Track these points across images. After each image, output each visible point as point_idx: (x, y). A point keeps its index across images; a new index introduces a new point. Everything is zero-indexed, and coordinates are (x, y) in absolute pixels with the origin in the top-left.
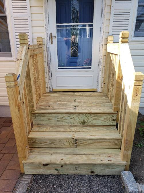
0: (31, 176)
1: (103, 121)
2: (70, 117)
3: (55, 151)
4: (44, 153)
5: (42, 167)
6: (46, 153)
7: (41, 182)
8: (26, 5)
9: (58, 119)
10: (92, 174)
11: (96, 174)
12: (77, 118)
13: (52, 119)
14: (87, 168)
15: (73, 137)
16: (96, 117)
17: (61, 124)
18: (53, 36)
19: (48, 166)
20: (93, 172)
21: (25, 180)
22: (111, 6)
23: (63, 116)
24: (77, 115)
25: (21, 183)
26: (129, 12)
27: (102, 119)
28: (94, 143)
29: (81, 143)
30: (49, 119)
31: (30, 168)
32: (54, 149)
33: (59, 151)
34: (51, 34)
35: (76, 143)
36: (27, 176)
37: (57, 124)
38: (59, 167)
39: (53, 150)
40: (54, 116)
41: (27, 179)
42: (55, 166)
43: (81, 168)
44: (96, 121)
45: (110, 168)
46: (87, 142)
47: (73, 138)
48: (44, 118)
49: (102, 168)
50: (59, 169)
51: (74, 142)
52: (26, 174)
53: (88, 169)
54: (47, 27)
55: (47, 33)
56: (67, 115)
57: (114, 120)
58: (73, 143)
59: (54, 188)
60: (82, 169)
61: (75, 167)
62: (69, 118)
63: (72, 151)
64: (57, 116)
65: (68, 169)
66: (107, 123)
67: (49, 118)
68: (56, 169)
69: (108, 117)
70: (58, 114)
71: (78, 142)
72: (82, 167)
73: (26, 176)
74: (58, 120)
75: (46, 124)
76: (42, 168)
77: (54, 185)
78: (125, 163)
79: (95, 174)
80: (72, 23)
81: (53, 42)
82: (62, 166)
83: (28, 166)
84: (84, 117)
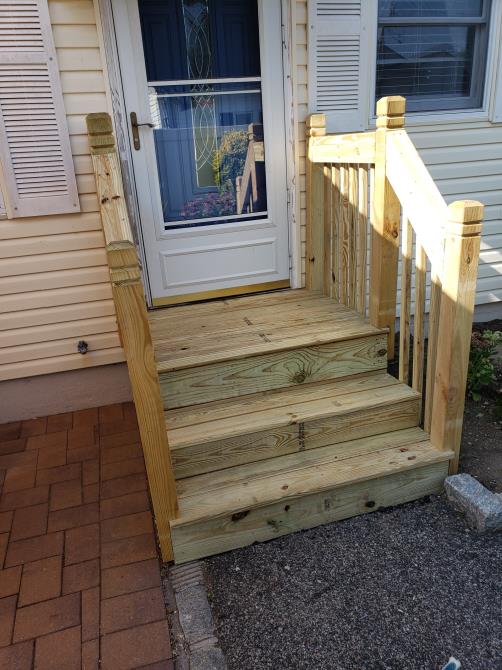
0: (196, 564)
1: (354, 361)
2: (260, 368)
3: (249, 473)
4: (218, 485)
5: (228, 525)
6: (225, 483)
7: (237, 569)
8: (36, 20)
9: (224, 379)
10: (370, 510)
11: (380, 508)
12: (280, 367)
13: (207, 383)
14: (356, 494)
15: (294, 420)
16: (334, 354)
17: (236, 395)
18: (139, 121)
19: (248, 516)
20: (370, 504)
21: (183, 578)
22: (306, 26)
23: (239, 367)
24: (280, 356)
25: (177, 590)
26: (357, 43)
27: (349, 355)
28: (352, 423)
29: (315, 431)
30: (197, 385)
31: (192, 540)
32: (241, 469)
33: (258, 469)
34: (133, 115)
35: (301, 437)
36: (185, 568)
37: (224, 396)
38: (278, 514)
39: (242, 473)
40: (213, 371)
41: (192, 575)
42: (268, 514)
43: (339, 501)
44: (335, 364)
45: (413, 480)
46: (333, 426)
47: (294, 423)
48: (181, 383)
49: (394, 486)
50: (277, 519)
51: (298, 435)
52: (180, 562)
53: (359, 499)
54: (116, 94)
55: (119, 115)
56: (252, 363)
57: (381, 353)
58: (293, 437)
59: (288, 572)
60: (342, 503)
61: (323, 501)
62: (257, 371)
63: (297, 462)
64: (221, 370)
65: (305, 511)
66: (364, 366)
67: (196, 380)
68: (270, 523)
69: (365, 346)
70: (225, 364)
71: (307, 433)
72: (342, 497)
73: (182, 569)
74: (225, 382)
75: (189, 403)
76: (228, 529)
77: (281, 564)
78: (449, 453)
79: (375, 508)
80: (192, 78)
81: (142, 143)
82: (287, 508)
83: (187, 534)
84: (302, 359)
